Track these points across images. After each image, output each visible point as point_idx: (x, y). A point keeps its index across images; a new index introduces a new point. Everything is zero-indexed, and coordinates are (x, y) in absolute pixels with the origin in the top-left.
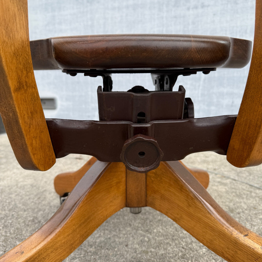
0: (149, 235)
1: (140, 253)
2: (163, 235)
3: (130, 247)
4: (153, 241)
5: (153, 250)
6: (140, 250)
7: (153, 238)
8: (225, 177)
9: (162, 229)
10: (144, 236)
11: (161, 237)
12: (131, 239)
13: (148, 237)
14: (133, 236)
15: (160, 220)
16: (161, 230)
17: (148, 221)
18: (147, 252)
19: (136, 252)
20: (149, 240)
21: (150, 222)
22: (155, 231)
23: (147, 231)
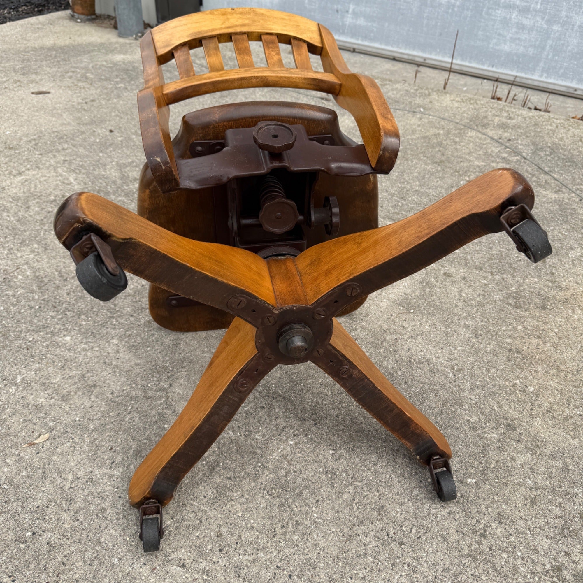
0: (403, 202)
1: (393, 214)
2: (416, 203)
3: (384, 208)
4: (405, 207)
5: (404, 213)
6: (393, 211)
7: (406, 204)
8: (515, 152)
9: (417, 198)
10: (399, 202)
11: (414, 204)
12: (386, 202)
13: (402, 203)
14: (388, 201)
15: (417, 191)
16: (415, 199)
17: (405, 190)
18: (398, 214)
19: (389, 212)
20: (403, 205)
21: (407, 191)
22: (410, 199)
23: (402, 198)
